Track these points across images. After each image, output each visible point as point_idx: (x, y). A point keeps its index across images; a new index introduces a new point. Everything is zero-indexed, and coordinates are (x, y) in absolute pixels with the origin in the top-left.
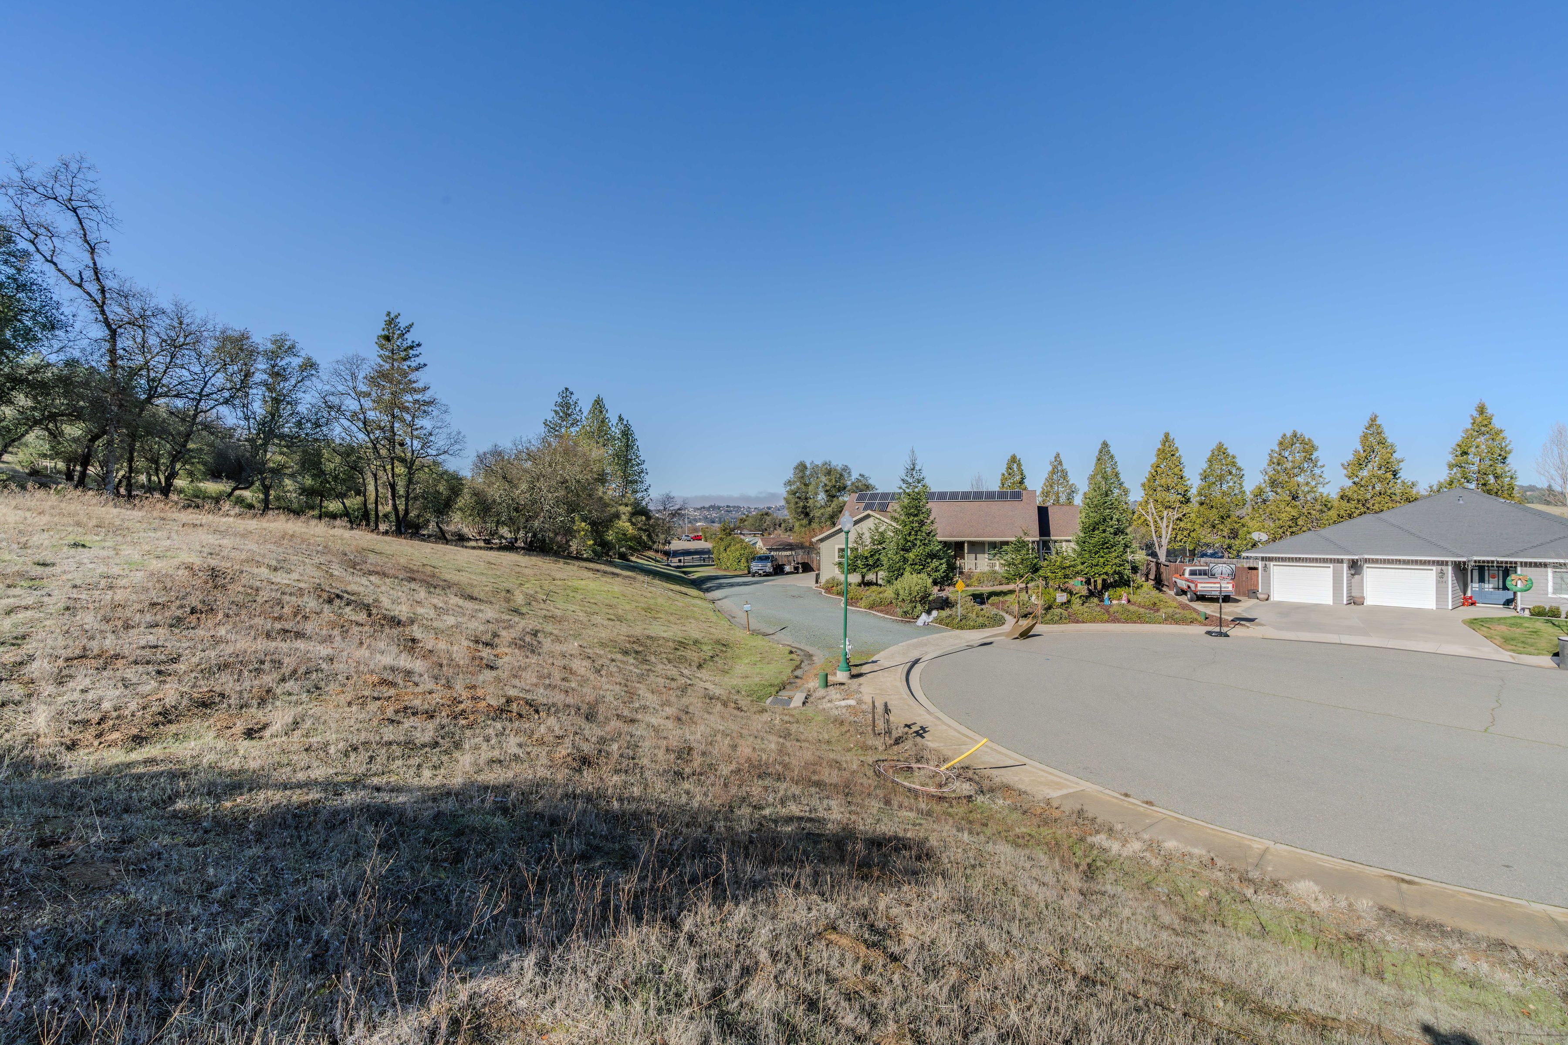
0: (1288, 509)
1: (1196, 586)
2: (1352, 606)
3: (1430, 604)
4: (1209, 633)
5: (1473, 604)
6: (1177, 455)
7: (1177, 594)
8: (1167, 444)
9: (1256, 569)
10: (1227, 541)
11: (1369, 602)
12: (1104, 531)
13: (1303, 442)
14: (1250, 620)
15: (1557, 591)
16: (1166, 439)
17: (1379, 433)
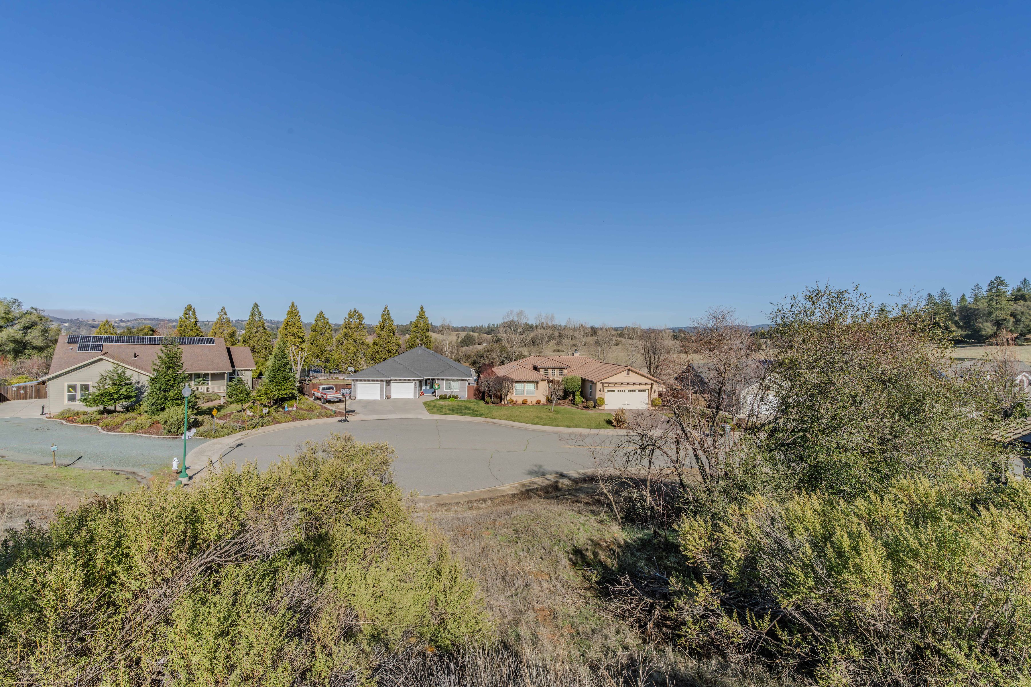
1: (327, 396)
2: (387, 400)
3: (411, 396)
4: (340, 421)
5: (423, 395)
6: (299, 315)
7: (315, 400)
8: (293, 309)
9: (351, 385)
10: (324, 364)
11: (392, 397)
12: (284, 371)
13: (359, 315)
14: (353, 411)
15: (446, 388)
16: (293, 306)
17: (388, 315)
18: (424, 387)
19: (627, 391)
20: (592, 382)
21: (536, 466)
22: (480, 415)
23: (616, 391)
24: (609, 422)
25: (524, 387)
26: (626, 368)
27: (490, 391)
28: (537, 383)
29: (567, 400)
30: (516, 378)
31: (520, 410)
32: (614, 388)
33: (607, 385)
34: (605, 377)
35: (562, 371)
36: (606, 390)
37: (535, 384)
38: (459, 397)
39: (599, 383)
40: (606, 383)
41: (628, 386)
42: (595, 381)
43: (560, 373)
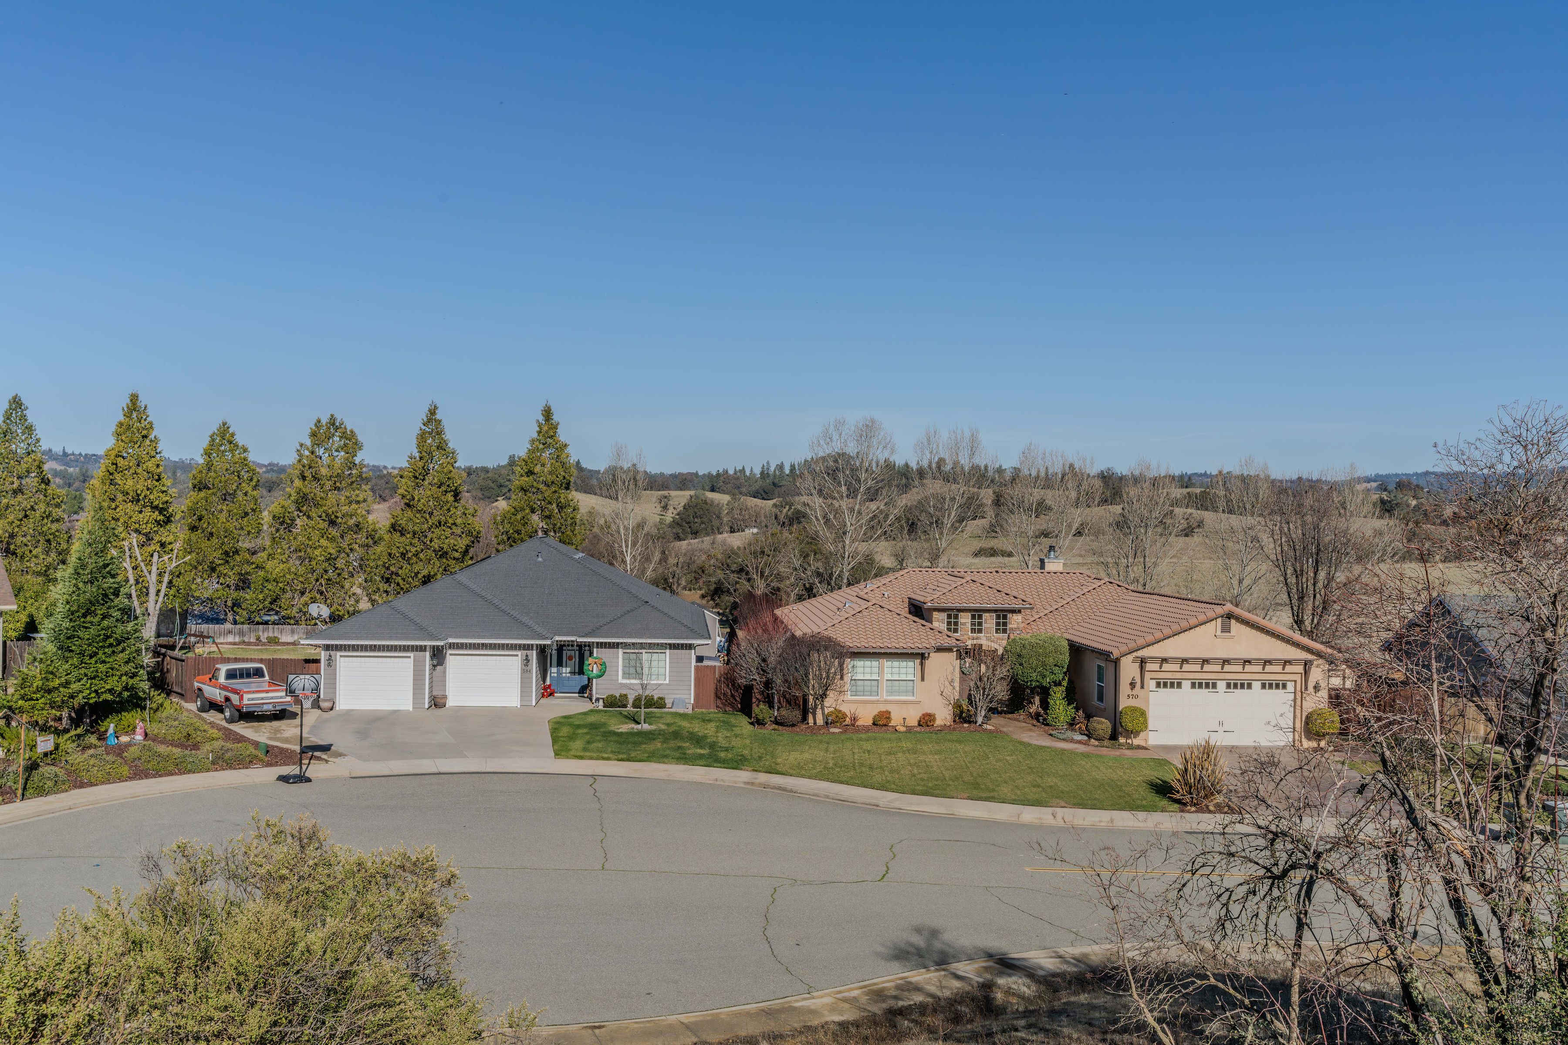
1: (241, 698)
2: (434, 710)
3: (510, 698)
4: (284, 779)
5: (552, 694)
6: (152, 437)
8: (134, 415)
9: (317, 661)
10: (235, 594)
11: (451, 703)
12: (105, 617)
13: (343, 435)
14: (326, 748)
15: (626, 675)
16: (134, 406)
17: (439, 433)
18: (554, 670)
19: (1221, 685)
20: (1105, 655)
21: (918, 930)
22: (737, 763)
23: (1186, 684)
24: (1163, 789)
25: (881, 672)
26: (1219, 610)
27: (768, 684)
28: (923, 657)
29: (1022, 715)
30: (851, 642)
31: (867, 746)
32: (1178, 675)
33: (1156, 667)
34: (1150, 638)
35: (1005, 617)
36: (1153, 684)
37: (918, 661)
38: (669, 704)
39: (1130, 657)
40: (1153, 659)
41: (1227, 668)
42: (1116, 653)
43: (998, 624)
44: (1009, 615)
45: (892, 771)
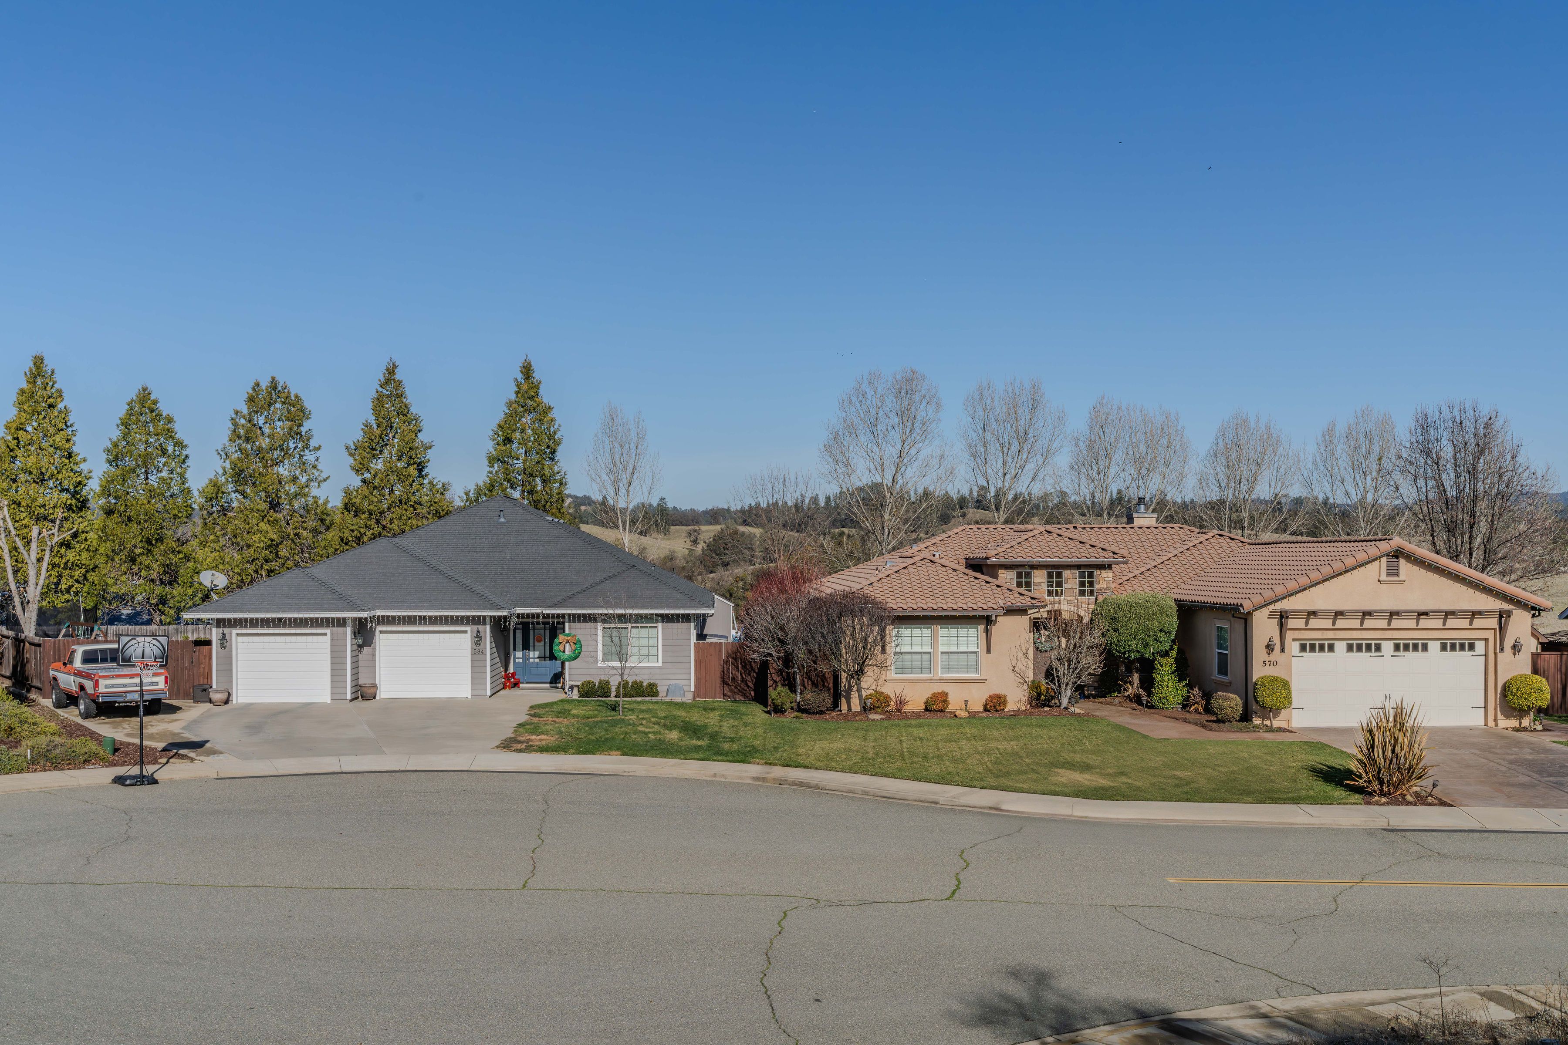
0: (263, 526)
1: (96, 684)
2: (360, 703)
3: (464, 691)
4: (119, 780)
5: (516, 685)
6: (61, 406)
7: (58, 705)
8: (39, 382)
9: (208, 643)
10: (159, 590)
11: (383, 693)
13: (287, 401)
14: (197, 745)
15: (607, 656)
16: (38, 370)
17: (400, 396)
18: (519, 654)
19: (1387, 646)
20: (1230, 611)
22: (744, 756)
23: (1341, 647)
24: (1336, 777)
25: (934, 642)
26: (1384, 546)
27: (787, 660)
28: (988, 621)
29: (1116, 698)
30: (896, 603)
31: (917, 732)
32: (1330, 635)
33: (1300, 623)
34: (1292, 585)
35: (1091, 575)
36: (1296, 646)
37: (982, 627)
38: (662, 689)
39: (1266, 611)
40: (1297, 613)
41: (1395, 623)
42: (1247, 606)
43: (1082, 584)
44: (1096, 573)
45: (954, 761)
